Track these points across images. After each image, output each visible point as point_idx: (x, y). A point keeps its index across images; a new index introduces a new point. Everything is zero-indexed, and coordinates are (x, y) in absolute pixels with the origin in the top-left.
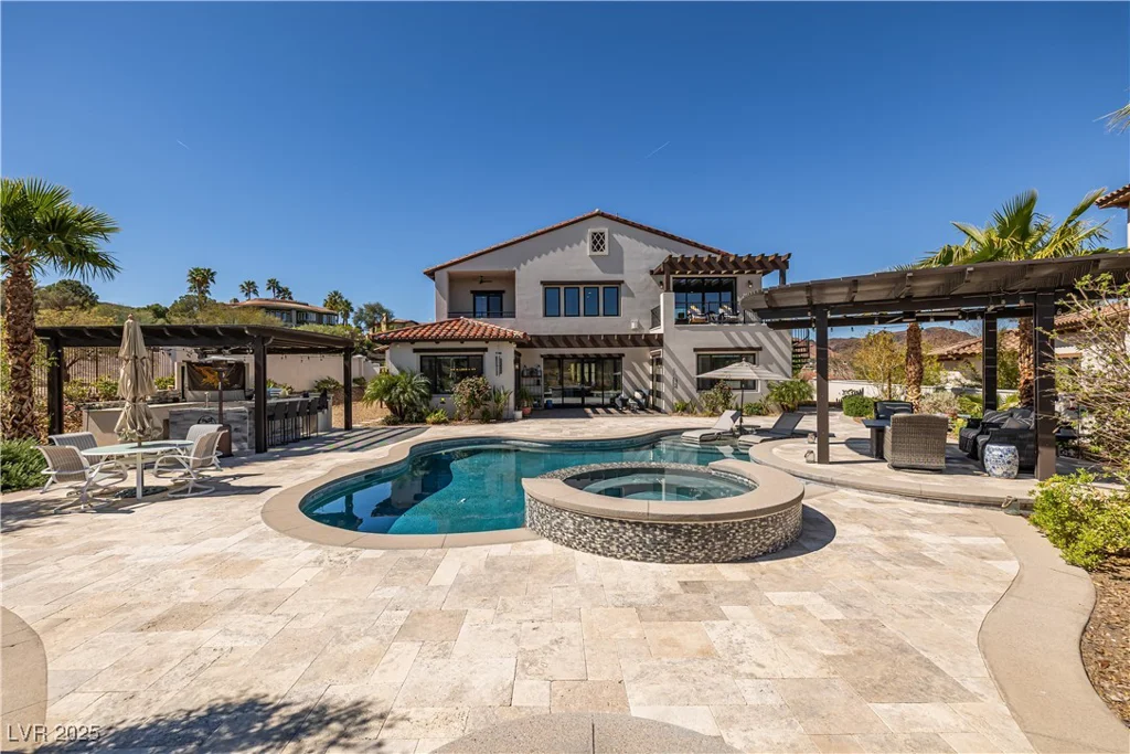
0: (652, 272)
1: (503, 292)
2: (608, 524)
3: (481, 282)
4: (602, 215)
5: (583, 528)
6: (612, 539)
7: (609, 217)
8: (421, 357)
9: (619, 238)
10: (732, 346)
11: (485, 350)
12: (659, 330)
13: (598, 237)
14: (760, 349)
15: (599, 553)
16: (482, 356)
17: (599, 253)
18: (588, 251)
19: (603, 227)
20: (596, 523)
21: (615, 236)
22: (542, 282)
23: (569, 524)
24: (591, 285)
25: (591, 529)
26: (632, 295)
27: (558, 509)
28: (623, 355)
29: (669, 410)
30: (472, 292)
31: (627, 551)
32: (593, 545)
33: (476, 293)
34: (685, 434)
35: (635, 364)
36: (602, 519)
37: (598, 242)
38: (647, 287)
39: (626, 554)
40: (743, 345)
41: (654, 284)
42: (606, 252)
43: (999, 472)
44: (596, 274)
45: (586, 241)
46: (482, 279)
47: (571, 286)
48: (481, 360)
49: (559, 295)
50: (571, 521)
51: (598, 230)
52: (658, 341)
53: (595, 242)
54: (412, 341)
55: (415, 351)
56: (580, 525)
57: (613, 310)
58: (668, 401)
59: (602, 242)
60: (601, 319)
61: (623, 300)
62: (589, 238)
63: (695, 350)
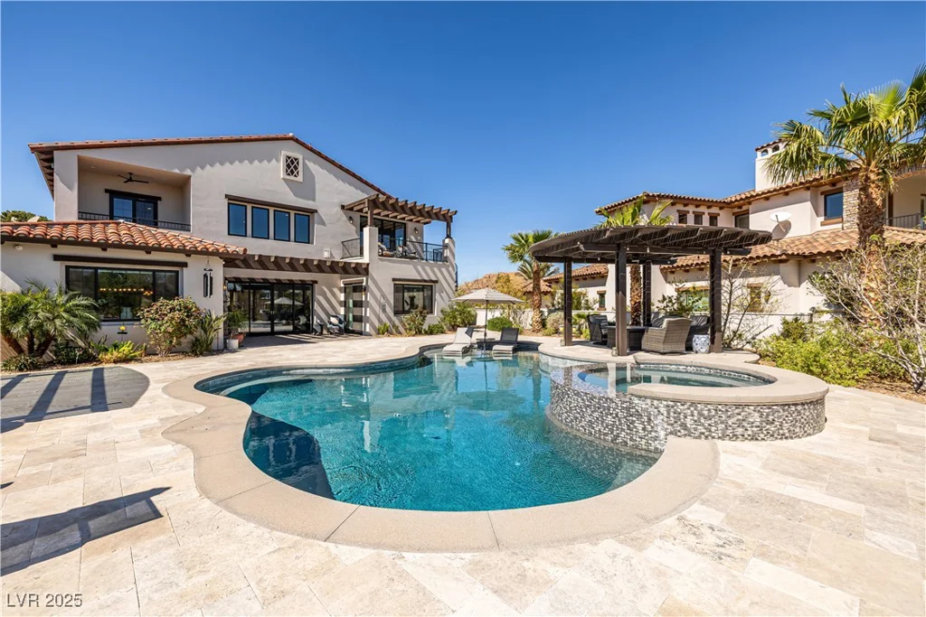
0: (343, 207)
1: (160, 199)
2: (793, 408)
3: (130, 180)
4: (297, 141)
5: (771, 418)
6: (796, 421)
7: (303, 144)
8: (67, 268)
9: (310, 165)
10: (419, 278)
11: (185, 265)
12: (365, 259)
13: (292, 163)
14: (436, 282)
15: (786, 438)
16: (177, 272)
17: (292, 178)
18: (282, 174)
19: (298, 153)
20: (784, 410)
21: (307, 162)
22: (227, 196)
23: (756, 418)
24: (282, 209)
25: (779, 417)
26: (324, 224)
27: (737, 406)
28: (316, 282)
29: (373, 332)
30: (107, 191)
31: (806, 429)
32: (781, 432)
33: (113, 194)
34: (445, 349)
35: (326, 289)
36: (789, 405)
37: (292, 166)
38: (339, 220)
39: (805, 432)
40: (426, 278)
41: (345, 218)
42: (300, 178)
43: (703, 350)
44: (290, 199)
45: (278, 161)
46: (130, 177)
47: (261, 206)
48: (176, 277)
49: (245, 212)
50: (757, 414)
51: (290, 154)
52: (362, 270)
53: (288, 166)
54: (54, 243)
55: (57, 258)
56: (768, 415)
57: (305, 237)
58: (372, 325)
59: (296, 168)
60: (292, 244)
61: (317, 229)
62: (282, 160)
63: (394, 280)
